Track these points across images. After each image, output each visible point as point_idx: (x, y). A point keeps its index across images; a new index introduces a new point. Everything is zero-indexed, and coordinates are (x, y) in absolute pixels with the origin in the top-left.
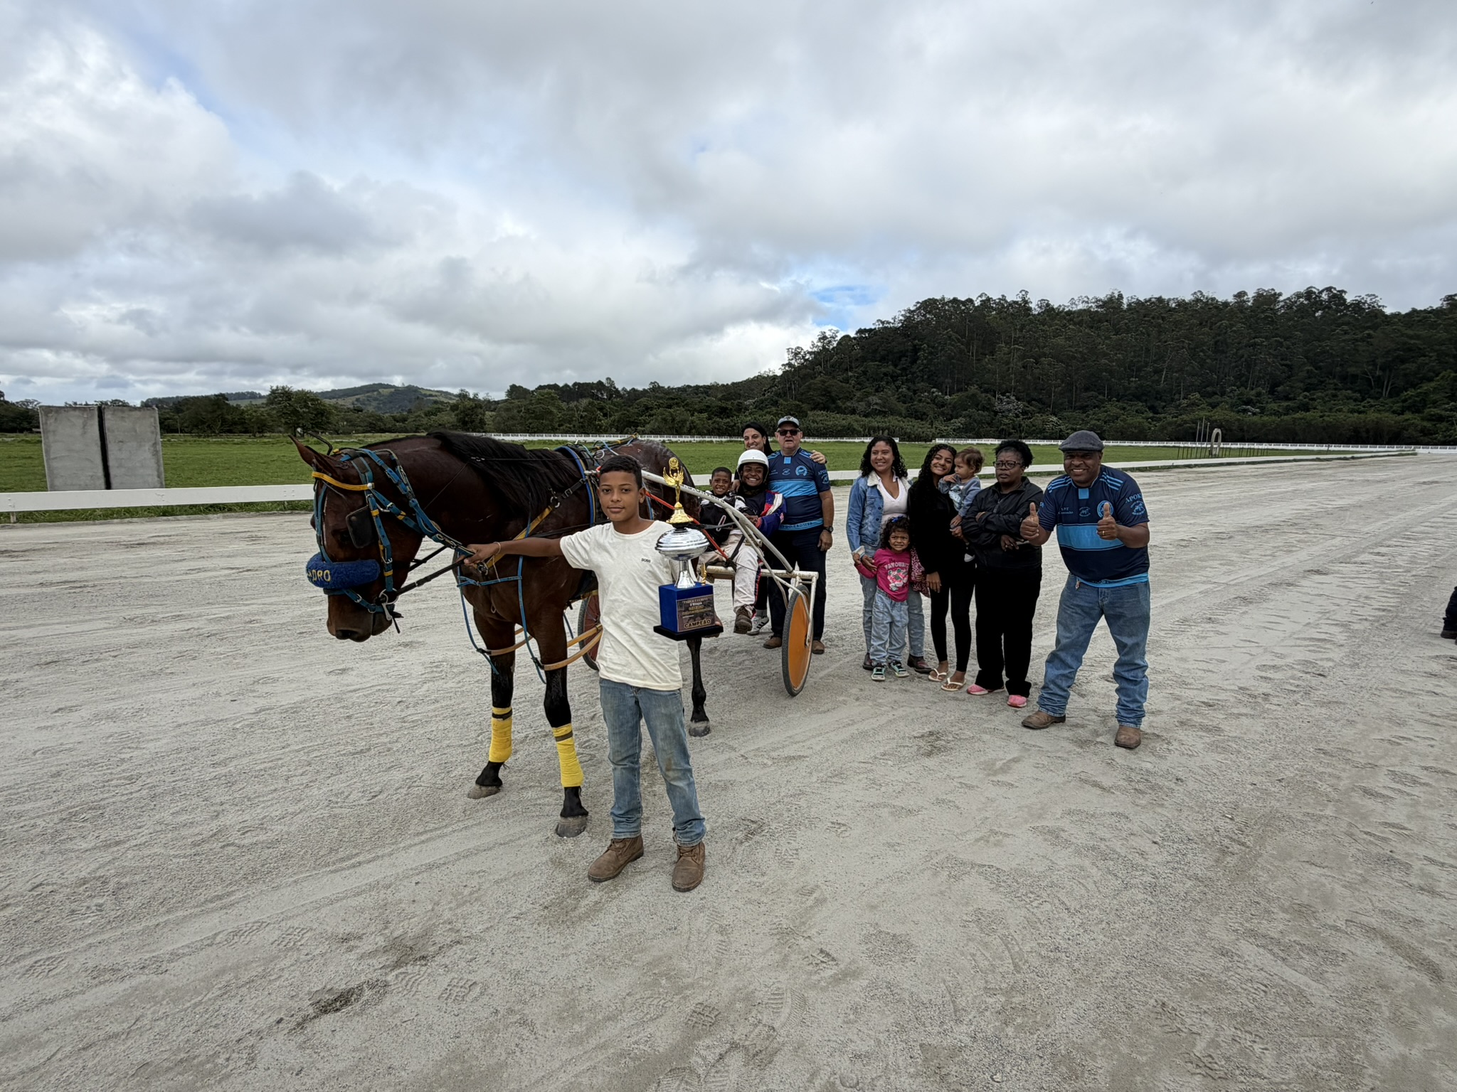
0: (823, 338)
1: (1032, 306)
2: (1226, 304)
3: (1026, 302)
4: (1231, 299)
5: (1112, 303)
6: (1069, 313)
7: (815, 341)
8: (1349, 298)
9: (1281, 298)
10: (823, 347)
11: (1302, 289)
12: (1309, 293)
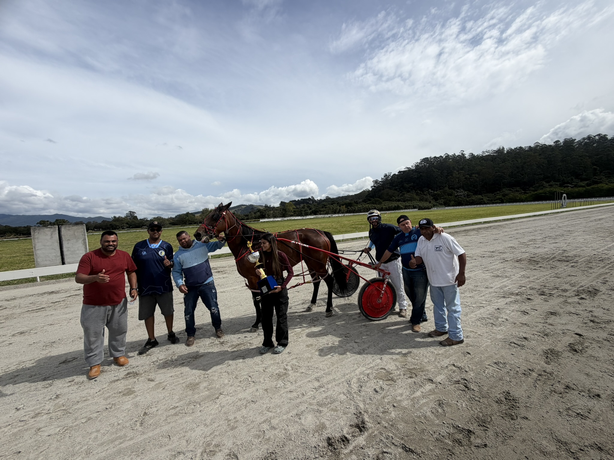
1: (466, 156)
2: (550, 146)
3: (463, 155)
4: (552, 143)
5: (500, 151)
6: (483, 156)
8: (609, 137)
9: (576, 141)
10: (386, 179)
11: (585, 136)
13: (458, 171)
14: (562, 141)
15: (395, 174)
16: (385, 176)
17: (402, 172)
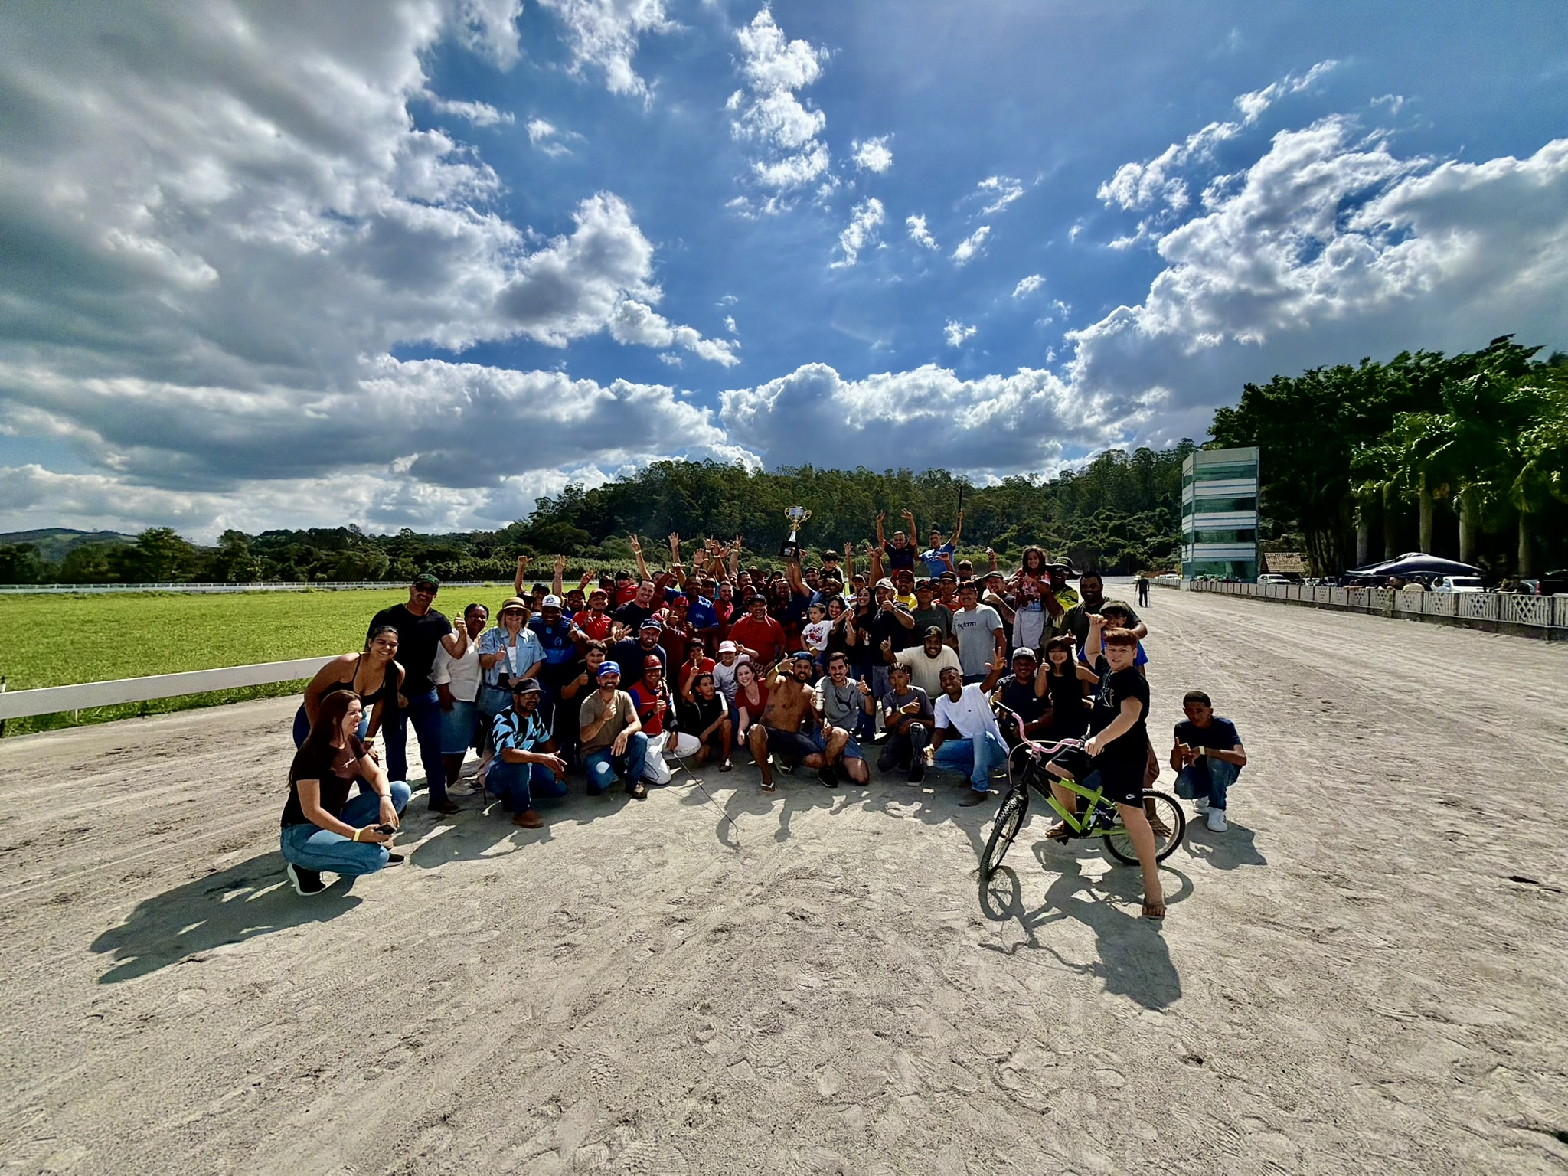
0: (568, 490)
1: (747, 471)
2: (880, 476)
3: (742, 467)
4: (882, 473)
5: (805, 473)
6: (776, 478)
7: (562, 493)
8: (953, 477)
9: (914, 475)
10: (571, 497)
11: (926, 470)
12: (930, 473)
13: (728, 500)
14: (895, 472)
15: (595, 490)
16: (566, 491)
17: (611, 485)
